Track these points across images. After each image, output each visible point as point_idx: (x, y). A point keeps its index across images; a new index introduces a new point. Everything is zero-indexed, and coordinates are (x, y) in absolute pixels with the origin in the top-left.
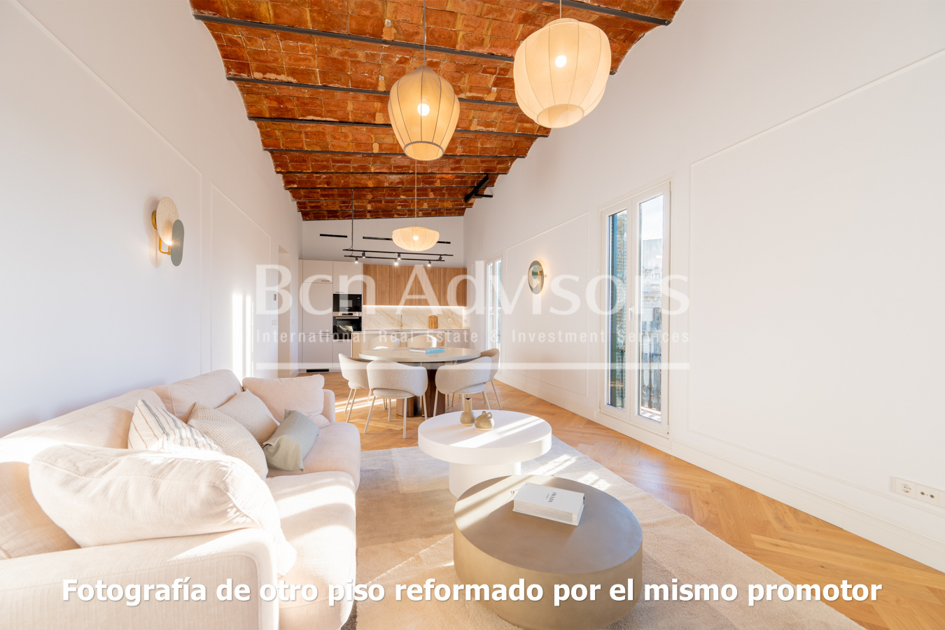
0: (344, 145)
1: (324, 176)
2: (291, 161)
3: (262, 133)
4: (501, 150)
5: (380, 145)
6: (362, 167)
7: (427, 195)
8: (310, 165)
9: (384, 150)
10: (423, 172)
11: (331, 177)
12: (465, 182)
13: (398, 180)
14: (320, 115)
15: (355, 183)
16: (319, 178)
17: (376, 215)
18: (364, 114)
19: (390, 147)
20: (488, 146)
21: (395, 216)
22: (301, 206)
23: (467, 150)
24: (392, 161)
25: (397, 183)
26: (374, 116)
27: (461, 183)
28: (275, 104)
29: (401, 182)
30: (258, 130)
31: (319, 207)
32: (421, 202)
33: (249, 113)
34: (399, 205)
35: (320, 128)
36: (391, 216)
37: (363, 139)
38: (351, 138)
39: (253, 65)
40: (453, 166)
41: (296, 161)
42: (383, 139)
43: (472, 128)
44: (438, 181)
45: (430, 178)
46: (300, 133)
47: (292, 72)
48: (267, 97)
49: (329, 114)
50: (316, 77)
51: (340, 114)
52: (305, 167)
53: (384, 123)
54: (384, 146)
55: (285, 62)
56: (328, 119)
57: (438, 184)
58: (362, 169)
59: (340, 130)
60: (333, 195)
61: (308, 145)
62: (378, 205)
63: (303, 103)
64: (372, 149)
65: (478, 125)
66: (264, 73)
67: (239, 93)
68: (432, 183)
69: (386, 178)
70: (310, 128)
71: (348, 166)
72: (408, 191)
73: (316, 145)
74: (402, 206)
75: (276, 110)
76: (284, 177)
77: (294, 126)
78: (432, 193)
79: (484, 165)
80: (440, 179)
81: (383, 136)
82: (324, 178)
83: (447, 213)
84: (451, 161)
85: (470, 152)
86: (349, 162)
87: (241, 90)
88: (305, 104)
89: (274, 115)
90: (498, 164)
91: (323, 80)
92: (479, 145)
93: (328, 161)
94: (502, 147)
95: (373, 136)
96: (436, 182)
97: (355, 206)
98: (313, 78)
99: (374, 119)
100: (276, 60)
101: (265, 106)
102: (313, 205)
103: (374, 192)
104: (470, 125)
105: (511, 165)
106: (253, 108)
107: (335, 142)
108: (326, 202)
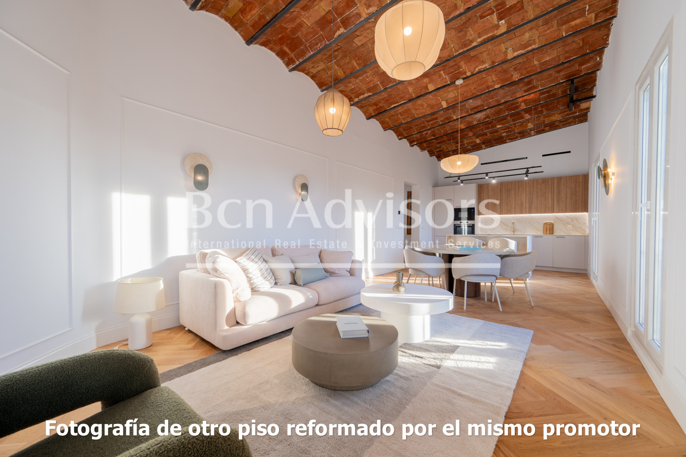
0: (423, 111)
1: (429, 132)
2: (404, 131)
3: (380, 123)
4: (567, 55)
5: (447, 101)
6: (447, 118)
7: (522, 118)
8: (415, 129)
9: (450, 104)
10: (497, 104)
11: (434, 131)
12: (554, 95)
13: (484, 116)
14: (397, 102)
15: (451, 129)
16: (427, 134)
17: (489, 145)
18: (421, 90)
19: (454, 100)
20: (548, 59)
21: (508, 141)
22: (431, 153)
23: (525, 72)
24: (467, 106)
25: (484, 118)
26: (427, 88)
27: (549, 97)
28: (375, 107)
29: (488, 117)
30: (378, 122)
31: (442, 150)
32: (525, 124)
33: (366, 117)
34: (504, 133)
35: (405, 107)
36: (504, 142)
37: (433, 102)
38: (426, 105)
39: (353, 96)
40: (526, 88)
41: (407, 130)
42: (447, 96)
43: (510, 56)
44: (523, 104)
45: (513, 104)
46: (397, 115)
47: (369, 90)
48: (370, 106)
49: (402, 99)
50: (379, 86)
51: (407, 96)
52: (412, 131)
53: (435, 88)
54: (449, 101)
55: (364, 88)
56: (402, 102)
57: (523, 106)
58: (447, 120)
59: (417, 104)
60: (444, 141)
61: (404, 120)
62: (485, 137)
63: (386, 100)
64: (442, 106)
65: (514, 51)
66: (358, 97)
67: (359, 110)
68: (517, 107)
69: (472, 118)
70: (400, 110)
71: (437, 122)
72: (502, 120)
73: (408, 117)
74: (507, 132)
75: (376, 109)
76: (408, 140)
77: (392, 112)
78: (527, 114)
79: (562, 73)
80: (523, 102)
81: (445, 95)
82: (430, 133)
83: (563, 125)
84: (521, 85)
85: (528, 72)
86: (437, 118)
87: (358, 108)
88: (388, 100)
89: (376, 113)
90: (581, 64)
91: (383, 86)
92: (536, 63)
93: (424, 123)
94: (566, 52)
95: (439, 98)
96: (520, 105)
97: (467, 143)
98: (378, 88)
99: (428, 89)
100: (360, 89)
101: (371, 110)
102: (438, 150)
103: (473, 130)
104: (507, 55)
105: (601, 59)
106: (367, 114)
107: (418, 112)
108: (446, 146)
